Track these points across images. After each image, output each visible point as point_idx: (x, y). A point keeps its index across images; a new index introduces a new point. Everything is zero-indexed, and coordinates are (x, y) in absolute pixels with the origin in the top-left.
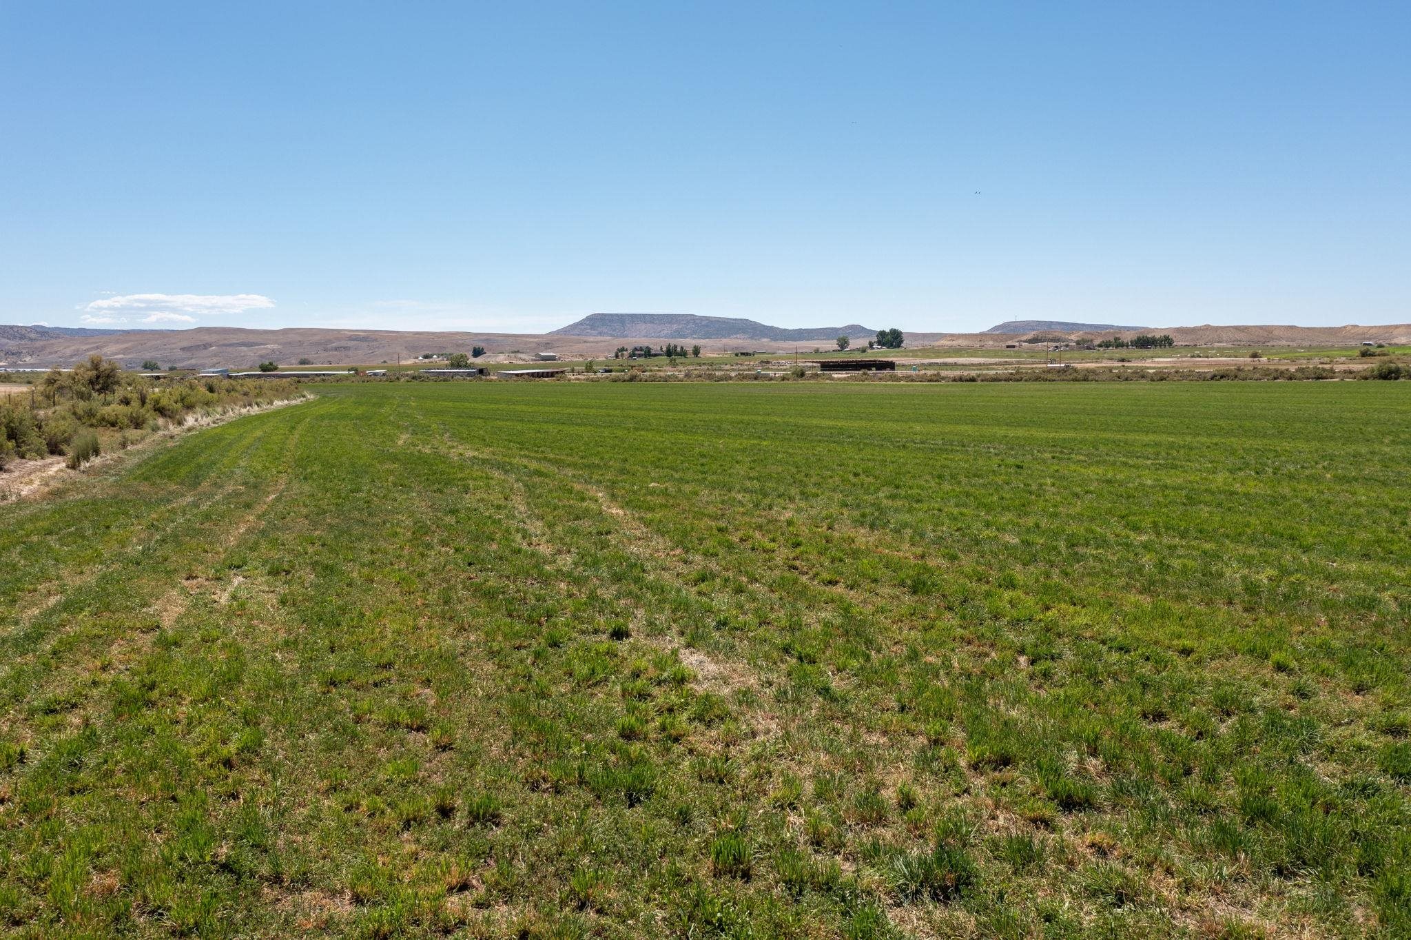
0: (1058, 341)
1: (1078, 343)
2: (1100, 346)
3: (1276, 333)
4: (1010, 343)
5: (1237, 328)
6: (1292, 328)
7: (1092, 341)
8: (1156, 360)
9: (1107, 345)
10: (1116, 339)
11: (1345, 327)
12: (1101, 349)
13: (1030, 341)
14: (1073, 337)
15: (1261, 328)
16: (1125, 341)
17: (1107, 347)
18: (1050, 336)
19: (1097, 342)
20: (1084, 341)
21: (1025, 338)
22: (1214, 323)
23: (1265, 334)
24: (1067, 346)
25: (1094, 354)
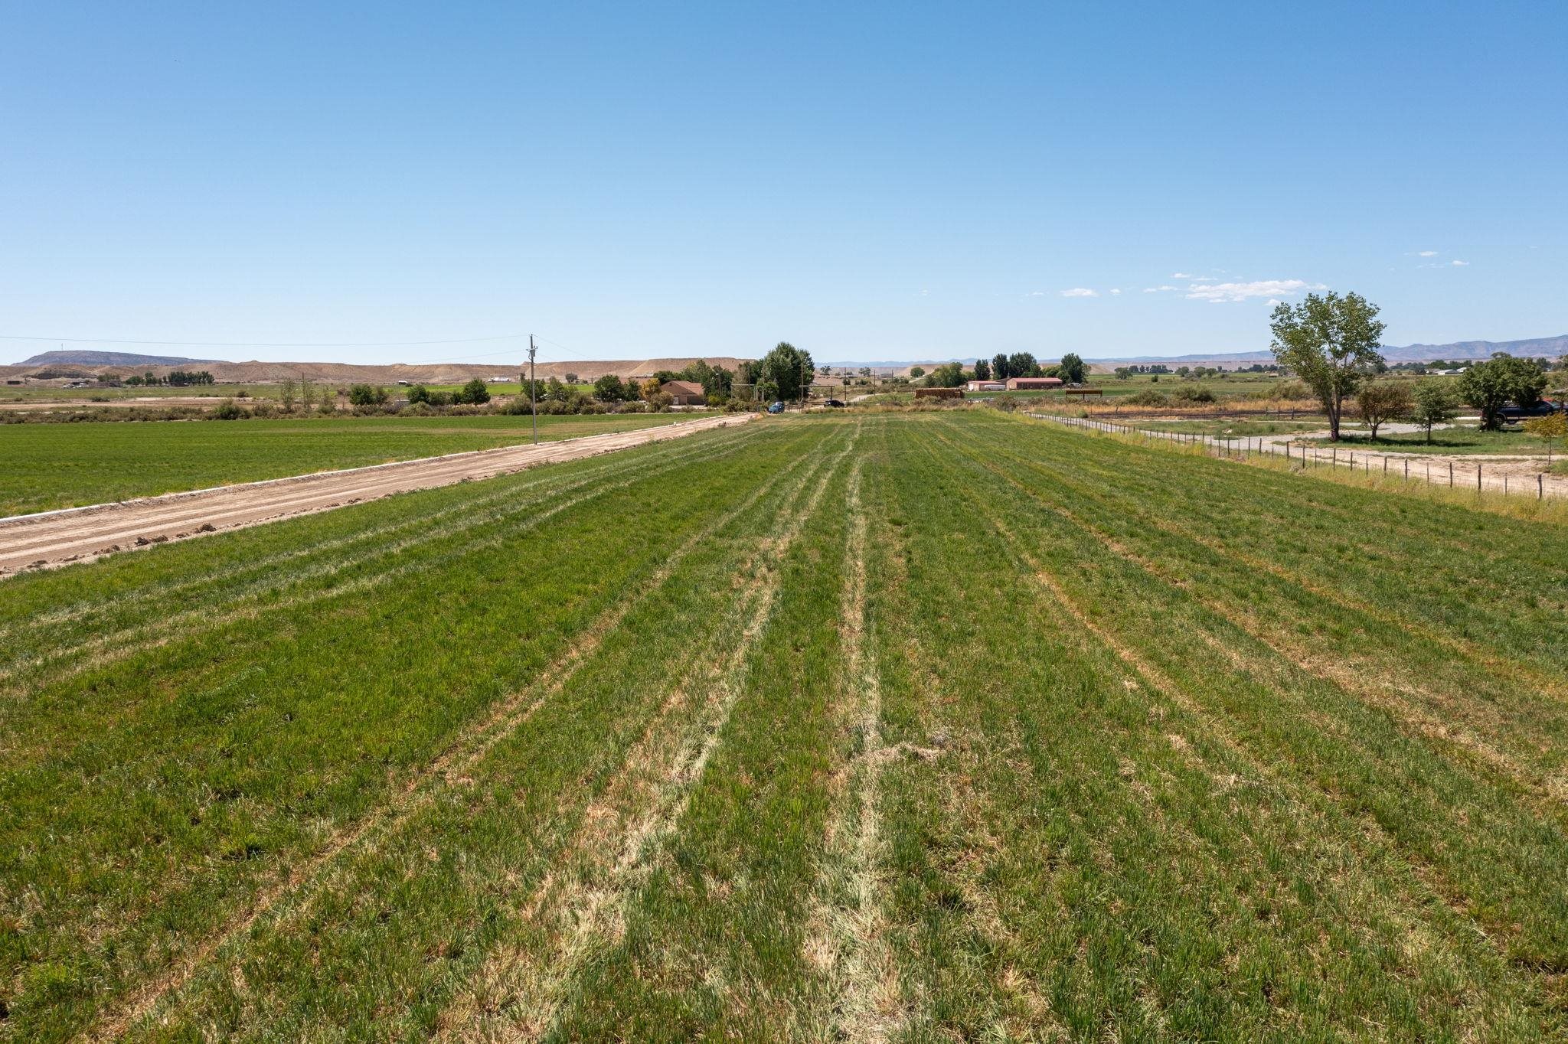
0: (78, 376)
1: (101, 379)
2: (128, 382)
3: (325, 370)
4: (13, 378)
5: (285, 365)
6: (340, 365)
7: (118, 377)
8: (139, 399)
9: (135, 381)
10: (148, 375)
11: (394, 366)
12: (129, 386)
13: (40, 376)
14: (96, 372)
15: (310, 365)
16: (158, 378)
17: (136, 384)
18: (68, 371)
19: (123, 379)
20: (108, 377)
21: (33, 372)
22: (262, 359)
23: (314, 372)
24: (87, 382)
25: (119, 391)
